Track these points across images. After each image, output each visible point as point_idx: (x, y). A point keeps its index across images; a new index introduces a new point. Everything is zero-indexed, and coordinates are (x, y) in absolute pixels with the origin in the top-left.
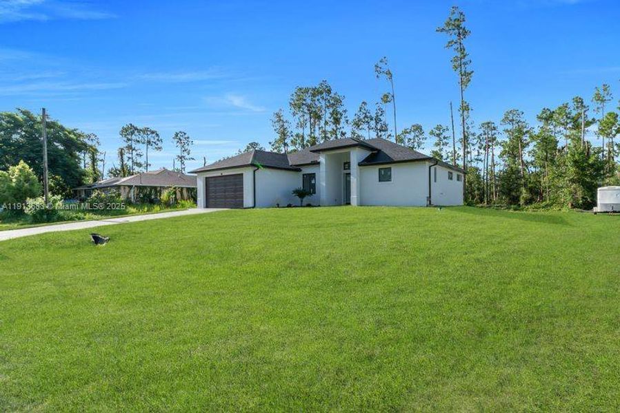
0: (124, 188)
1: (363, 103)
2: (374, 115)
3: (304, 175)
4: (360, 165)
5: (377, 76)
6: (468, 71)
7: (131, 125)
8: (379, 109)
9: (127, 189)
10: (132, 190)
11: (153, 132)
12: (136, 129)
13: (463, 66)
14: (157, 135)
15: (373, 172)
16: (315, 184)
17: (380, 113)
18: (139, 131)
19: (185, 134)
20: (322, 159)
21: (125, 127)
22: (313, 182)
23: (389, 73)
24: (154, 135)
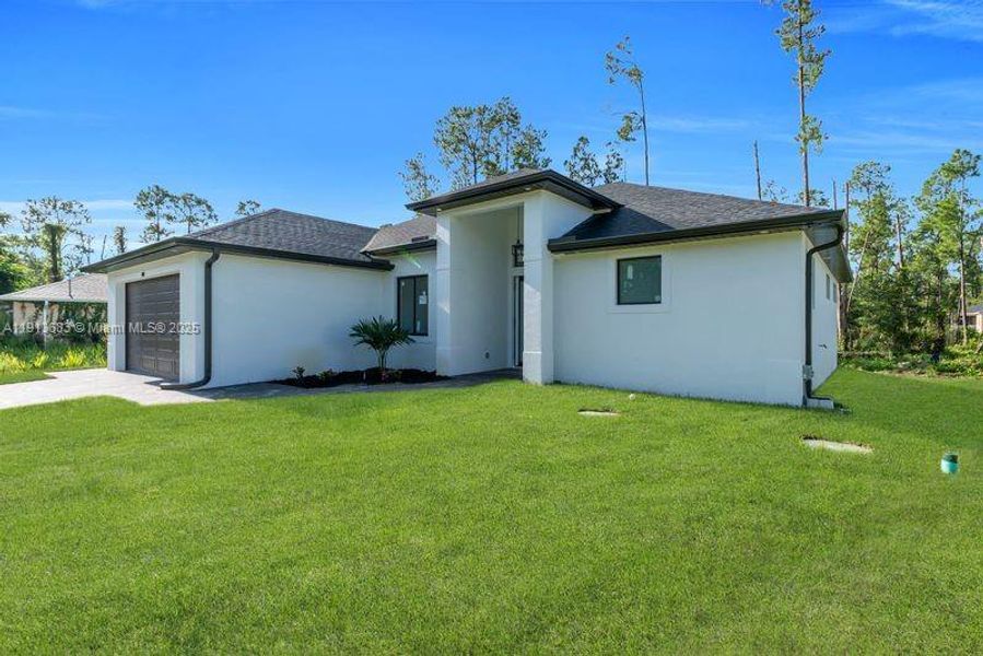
0: (23, 307)
1: (581, 139)
2: (603, 167)
3: (399, 280)
4: (555, 247)
5: (612, 81)
6: (819, 51)
7: (157, 187)
8: (613, 156)
9: (31, 310)
10: (45, 312)
11: (199, 202)
12: (167, 195)
13: (804, 40)
14: (209, 207)
15: (599, 271)
16: (426, 306)
17: (615, 162)
18: (173, 199)
19: (258, 205)
20: (443, 232)
21: (146, 191)
22: (422, 301)
23: (636, 74)
24: (204, 207)
